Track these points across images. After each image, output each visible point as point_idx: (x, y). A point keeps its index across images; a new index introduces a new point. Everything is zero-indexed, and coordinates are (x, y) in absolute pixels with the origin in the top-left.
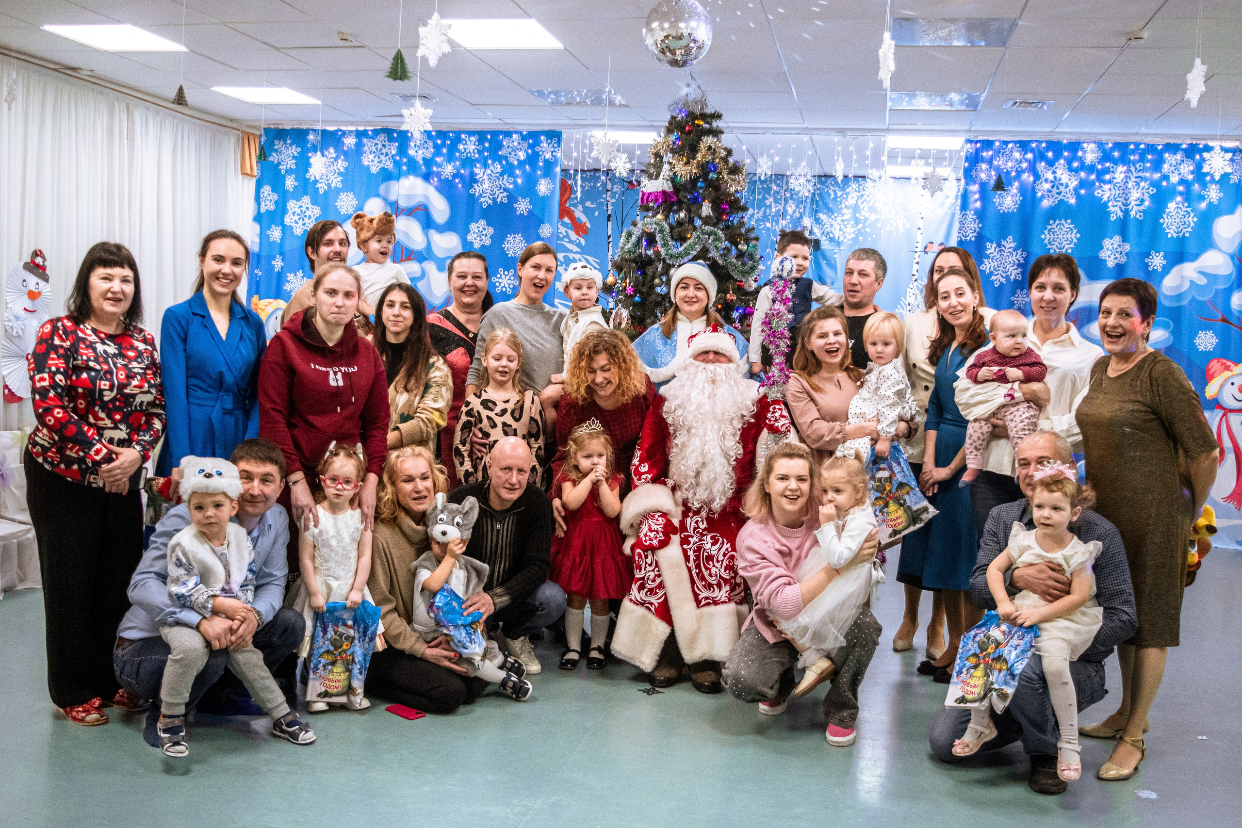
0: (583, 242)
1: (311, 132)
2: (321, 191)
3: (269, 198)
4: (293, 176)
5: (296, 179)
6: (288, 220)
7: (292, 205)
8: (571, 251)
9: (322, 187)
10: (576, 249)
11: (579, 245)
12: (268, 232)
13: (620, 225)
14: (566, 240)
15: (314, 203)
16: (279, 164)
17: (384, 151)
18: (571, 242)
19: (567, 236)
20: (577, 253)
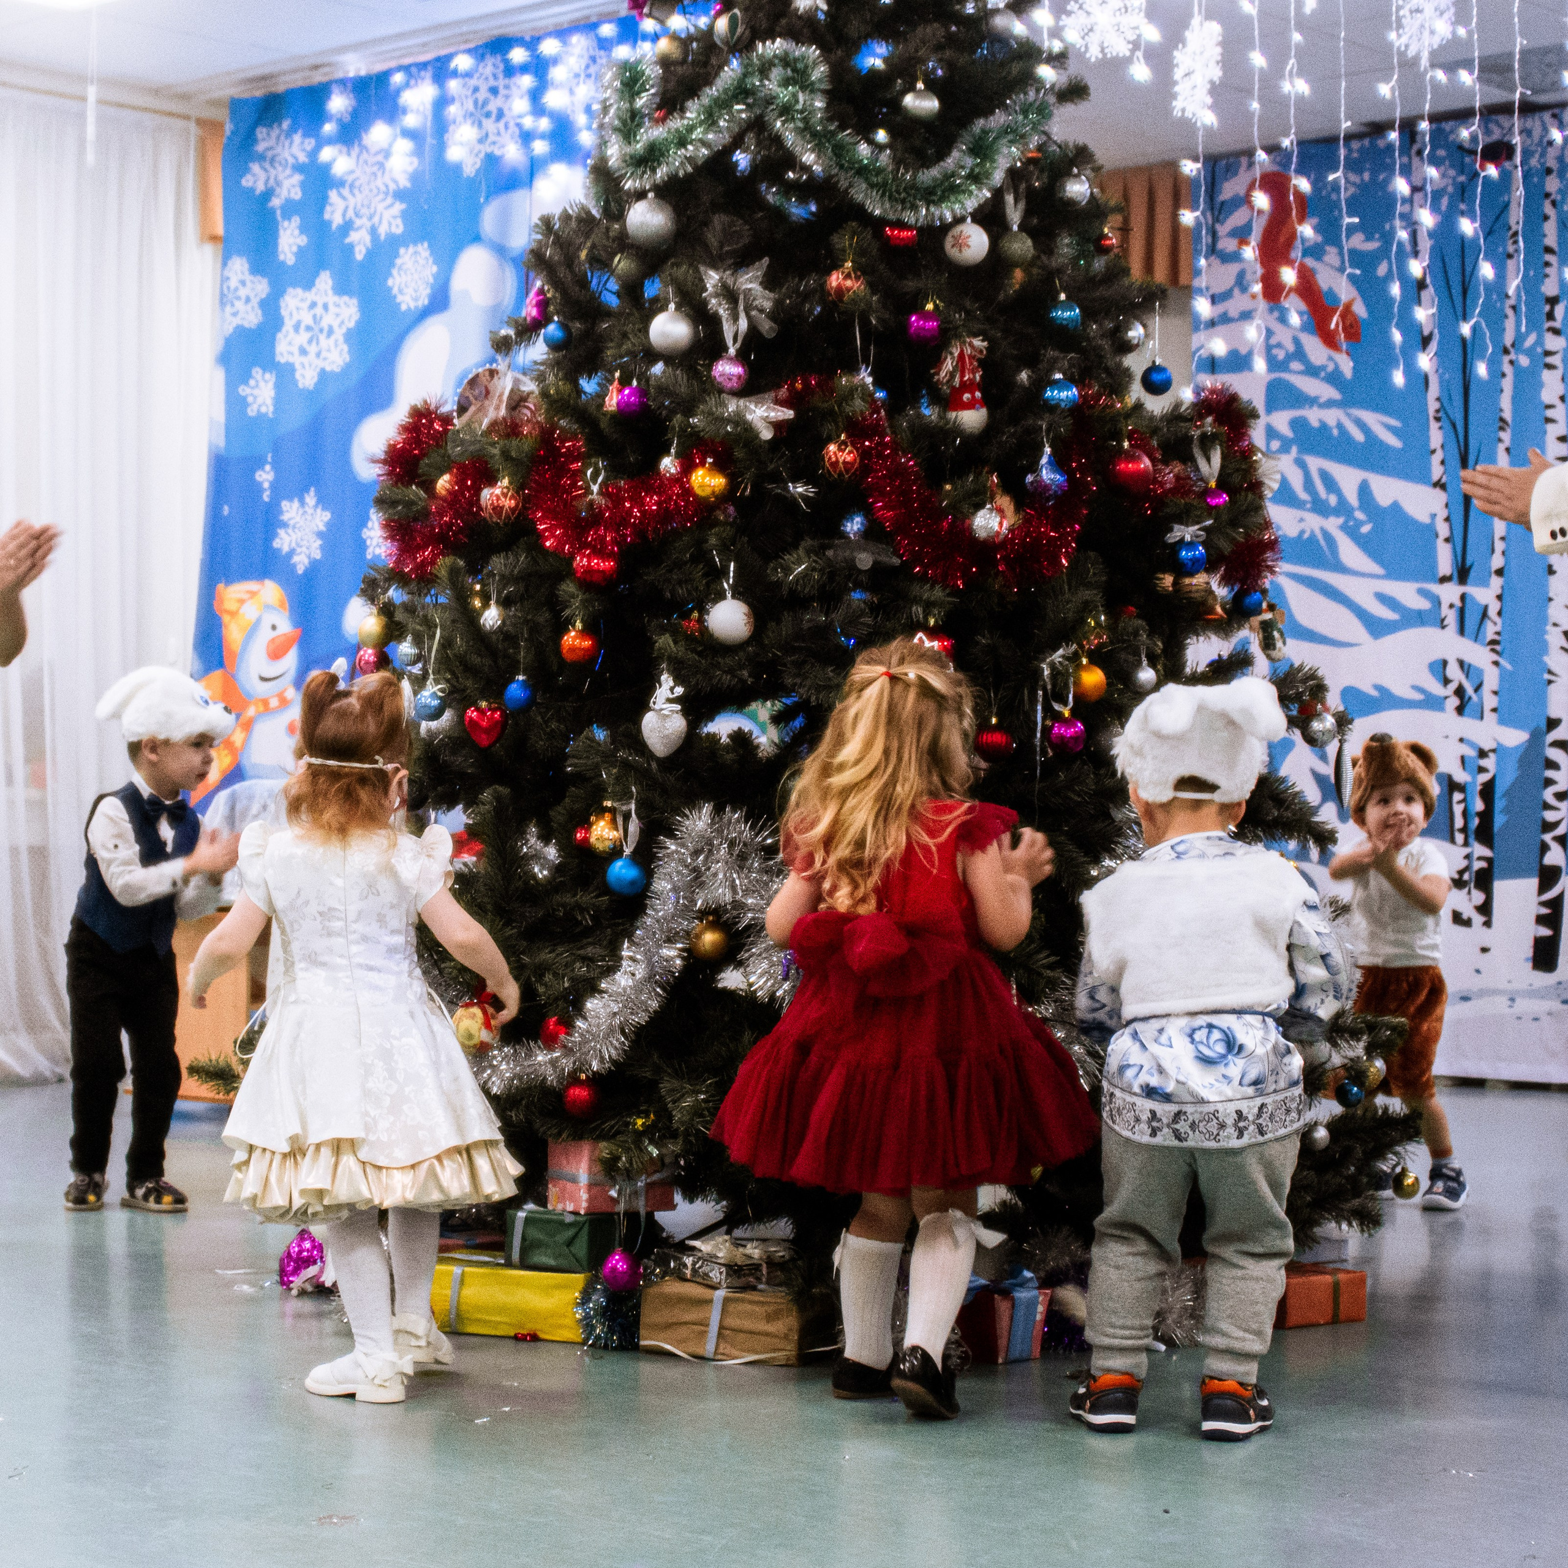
0: (1346, 365)
1: (335, 89)
2: (360, 254)
3: (243, 292)
4: (296, 221)
5: (303, 229)
6: (286, 347)
7: (294, 302)
8: (1312, 401)
9: (360, 241)
10: (1328, 392)
11: (1334, 378)
12: (243, 390)
13: (1458, 300)
14: (1296, 366)
15: (341, 289)
16: (268, 194)
17: (492, 107)
18: (1312, 371)
19: (1299, 353)
20: (1330, 404)
